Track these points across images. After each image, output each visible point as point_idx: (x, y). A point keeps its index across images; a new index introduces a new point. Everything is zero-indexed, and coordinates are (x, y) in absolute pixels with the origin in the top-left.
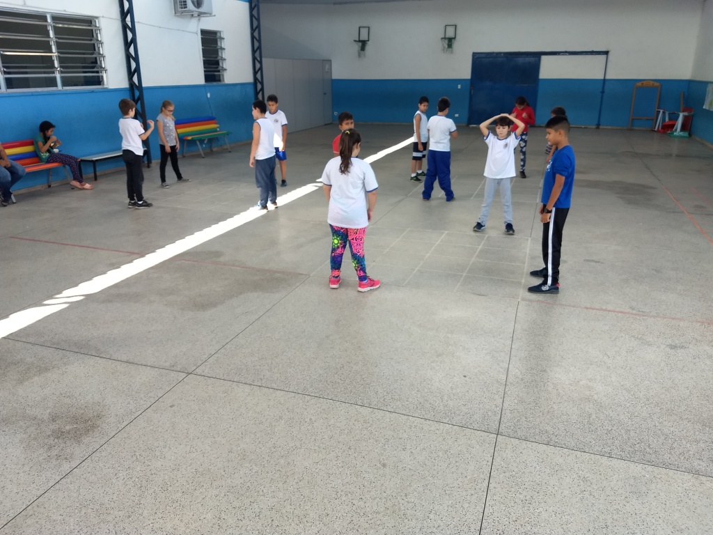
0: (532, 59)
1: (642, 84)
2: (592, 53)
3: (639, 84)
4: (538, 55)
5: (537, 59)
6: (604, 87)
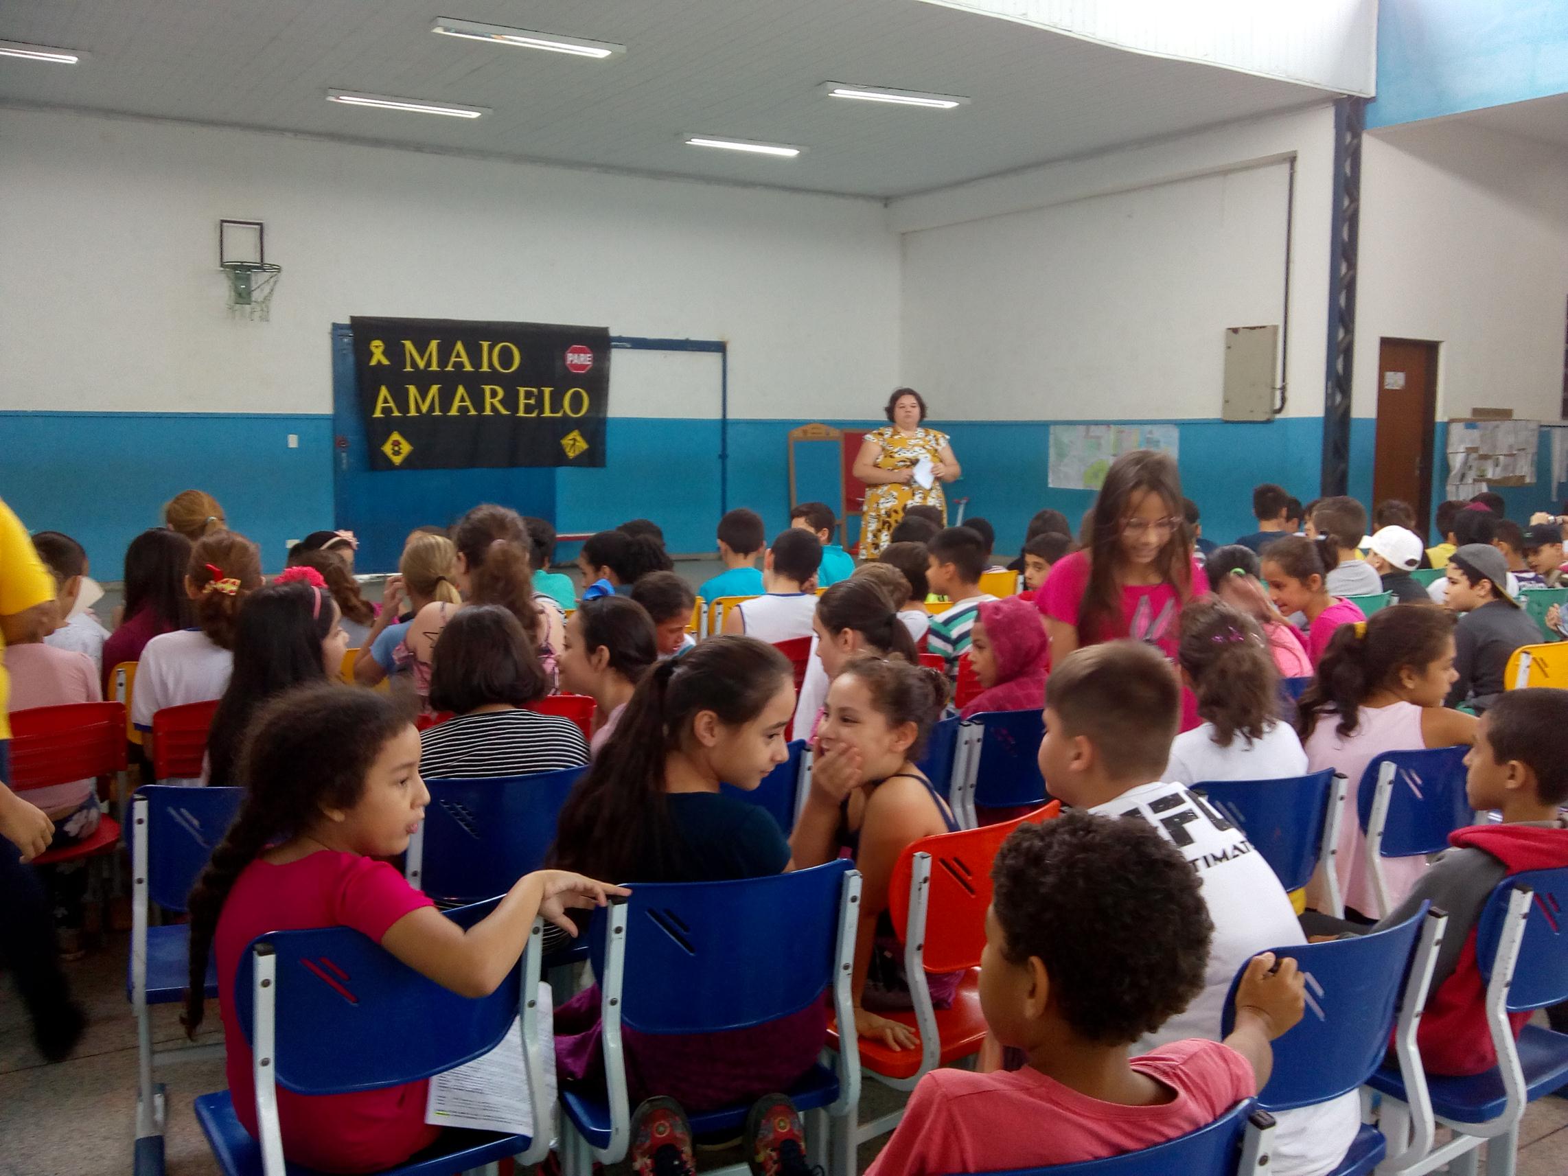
1: (805, 432)
3: (797, 433)
6: (724, 440)
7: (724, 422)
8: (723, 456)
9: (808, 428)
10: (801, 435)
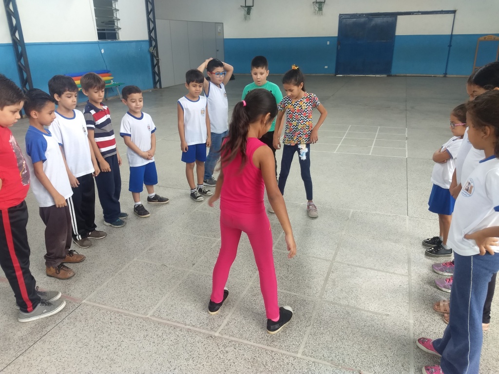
0: (390, 19)
1: (485, 38)
2: (442, 12)
3: (482, 38)
4: (395, 15)
5: (394, 18)
6: (451, 41)
7: (452, 35)
8: (450, 46)
9: (487, 37)
10: (483, 39)
